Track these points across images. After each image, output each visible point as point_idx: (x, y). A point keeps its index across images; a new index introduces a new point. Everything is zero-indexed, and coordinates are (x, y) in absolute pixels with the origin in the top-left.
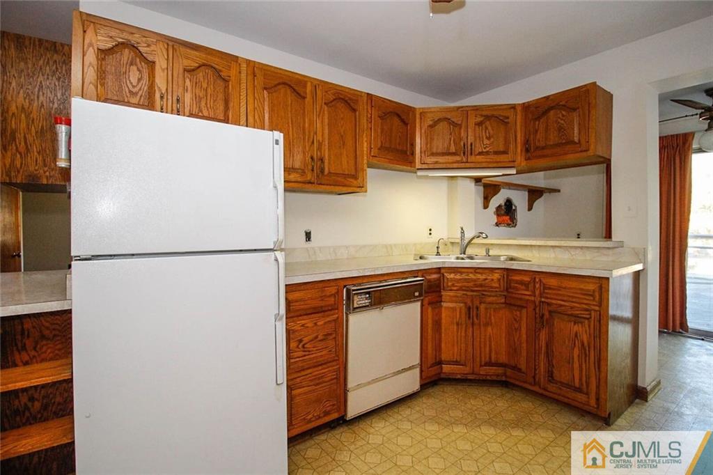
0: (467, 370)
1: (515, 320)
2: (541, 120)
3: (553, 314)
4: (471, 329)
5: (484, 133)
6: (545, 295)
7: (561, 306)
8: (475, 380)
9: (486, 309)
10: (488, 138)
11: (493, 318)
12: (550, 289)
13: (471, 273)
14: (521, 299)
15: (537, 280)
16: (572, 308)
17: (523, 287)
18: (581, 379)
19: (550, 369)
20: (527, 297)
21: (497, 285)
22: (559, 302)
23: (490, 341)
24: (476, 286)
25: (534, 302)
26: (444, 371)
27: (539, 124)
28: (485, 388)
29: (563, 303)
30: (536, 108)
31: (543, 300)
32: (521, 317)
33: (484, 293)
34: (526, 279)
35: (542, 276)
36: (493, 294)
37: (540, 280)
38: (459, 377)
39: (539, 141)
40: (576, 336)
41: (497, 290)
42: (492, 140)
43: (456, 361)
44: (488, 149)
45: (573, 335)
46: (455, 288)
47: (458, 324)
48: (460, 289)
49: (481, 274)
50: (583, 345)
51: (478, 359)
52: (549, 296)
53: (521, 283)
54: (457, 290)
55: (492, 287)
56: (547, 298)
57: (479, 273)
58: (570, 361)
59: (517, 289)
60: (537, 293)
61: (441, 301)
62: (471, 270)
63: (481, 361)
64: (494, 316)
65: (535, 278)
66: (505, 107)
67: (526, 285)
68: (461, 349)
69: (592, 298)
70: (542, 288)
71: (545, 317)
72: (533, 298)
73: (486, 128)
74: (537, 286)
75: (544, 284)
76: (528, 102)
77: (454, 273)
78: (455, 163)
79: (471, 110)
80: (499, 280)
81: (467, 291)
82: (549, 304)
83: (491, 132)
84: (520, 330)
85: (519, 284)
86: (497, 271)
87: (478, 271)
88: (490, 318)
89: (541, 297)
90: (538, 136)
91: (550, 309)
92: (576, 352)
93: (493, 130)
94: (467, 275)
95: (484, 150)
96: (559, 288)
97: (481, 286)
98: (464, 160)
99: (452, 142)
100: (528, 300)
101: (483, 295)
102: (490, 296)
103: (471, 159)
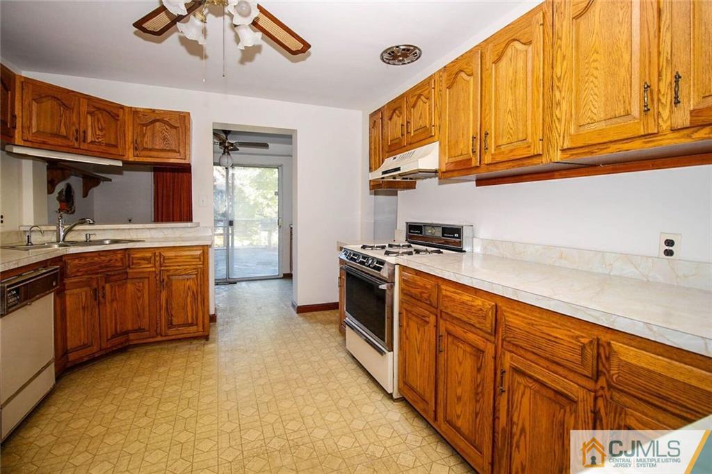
0: (95, 348)
1: (138, 290)
2: (148, 127)
3: (171, 277)
4: (97, 310)
5: (96, 125)
6: (164, 264)
7: (177, 270)
8: (102, 355)
9: (112, 287)
10: (101, 130)
11: (117, 293)
12: (169, 259)
13: (96, 256)
14: (143, 272)
15: (157, 254)
16: (185, 269)
17: (146, 262)
18: (192, 317)
19: (170, 318)
20: (149, 270)
21: (119, 264)
22: (175, 268)
23: (116, 316)
24: (101, 268)
25: (155, 272)
26: (70, 360)
27: (146, 130)
28: (109, 360)
29: (178, 267)
30: (143, 115)
31: (162, 268)
32: (143, 287)
33: (109, 273)
34: (148, 255)
35: (161, 250)
36: (116, 273)
37: (160, 253)
38: (86, 359)
39: (146, 143)
40: (189, 288)
41: (120, 268)
42: (104, 131)
43: (84, 345)
44: (100, 140)
45: (186, 288)
46: (79, 274)
47: (84, 308)
48: (86, 273)
49: (106, 256)
50: (193, 292)
51: (105, 335)
52: (167, 265)
53: (144, 259)
54: (82, 275)
55: (115, 267)
56: (166, 266)
57: (103, 256)
58: (184, 308)
59: (139, 264)
60: (158, 264)
61: (65, 290)
62: (95, 254)
63: (107, 336)
64: (119, 291)
65: (155, 253)
66: (114, 105)
67: (148, 260)
68: (88, 332)
69: (198, 260)
70: (162, 260)
71: (165, 281)
72: (154, 269)
73: (98, 120)
74: (157, 259)
75: (164, 257)
76: (136, 108)
77: (78, 258)
78: (66, 147)
79: (84, 98)
80: (122, 259)
81: (93, 274)
82: (168, 271)
83: (104, 125)
84: (143, 297)
85: (140, 260)
86: (119, 252)
87: (101, 254)
88: (115, 295)
89: (161, 267)
90: (146, 139)
91: (168, 274)
92: (189, 299)
93: (105, 123)
94: (92, 259)
95: (97, 140)
96: (176, 257)
97: (107, 267)
98: (76, 145)
99: (62, 124)
100: (150, 272)
101: (108, 275)
102: (114, 275)
103: (84, 146)
